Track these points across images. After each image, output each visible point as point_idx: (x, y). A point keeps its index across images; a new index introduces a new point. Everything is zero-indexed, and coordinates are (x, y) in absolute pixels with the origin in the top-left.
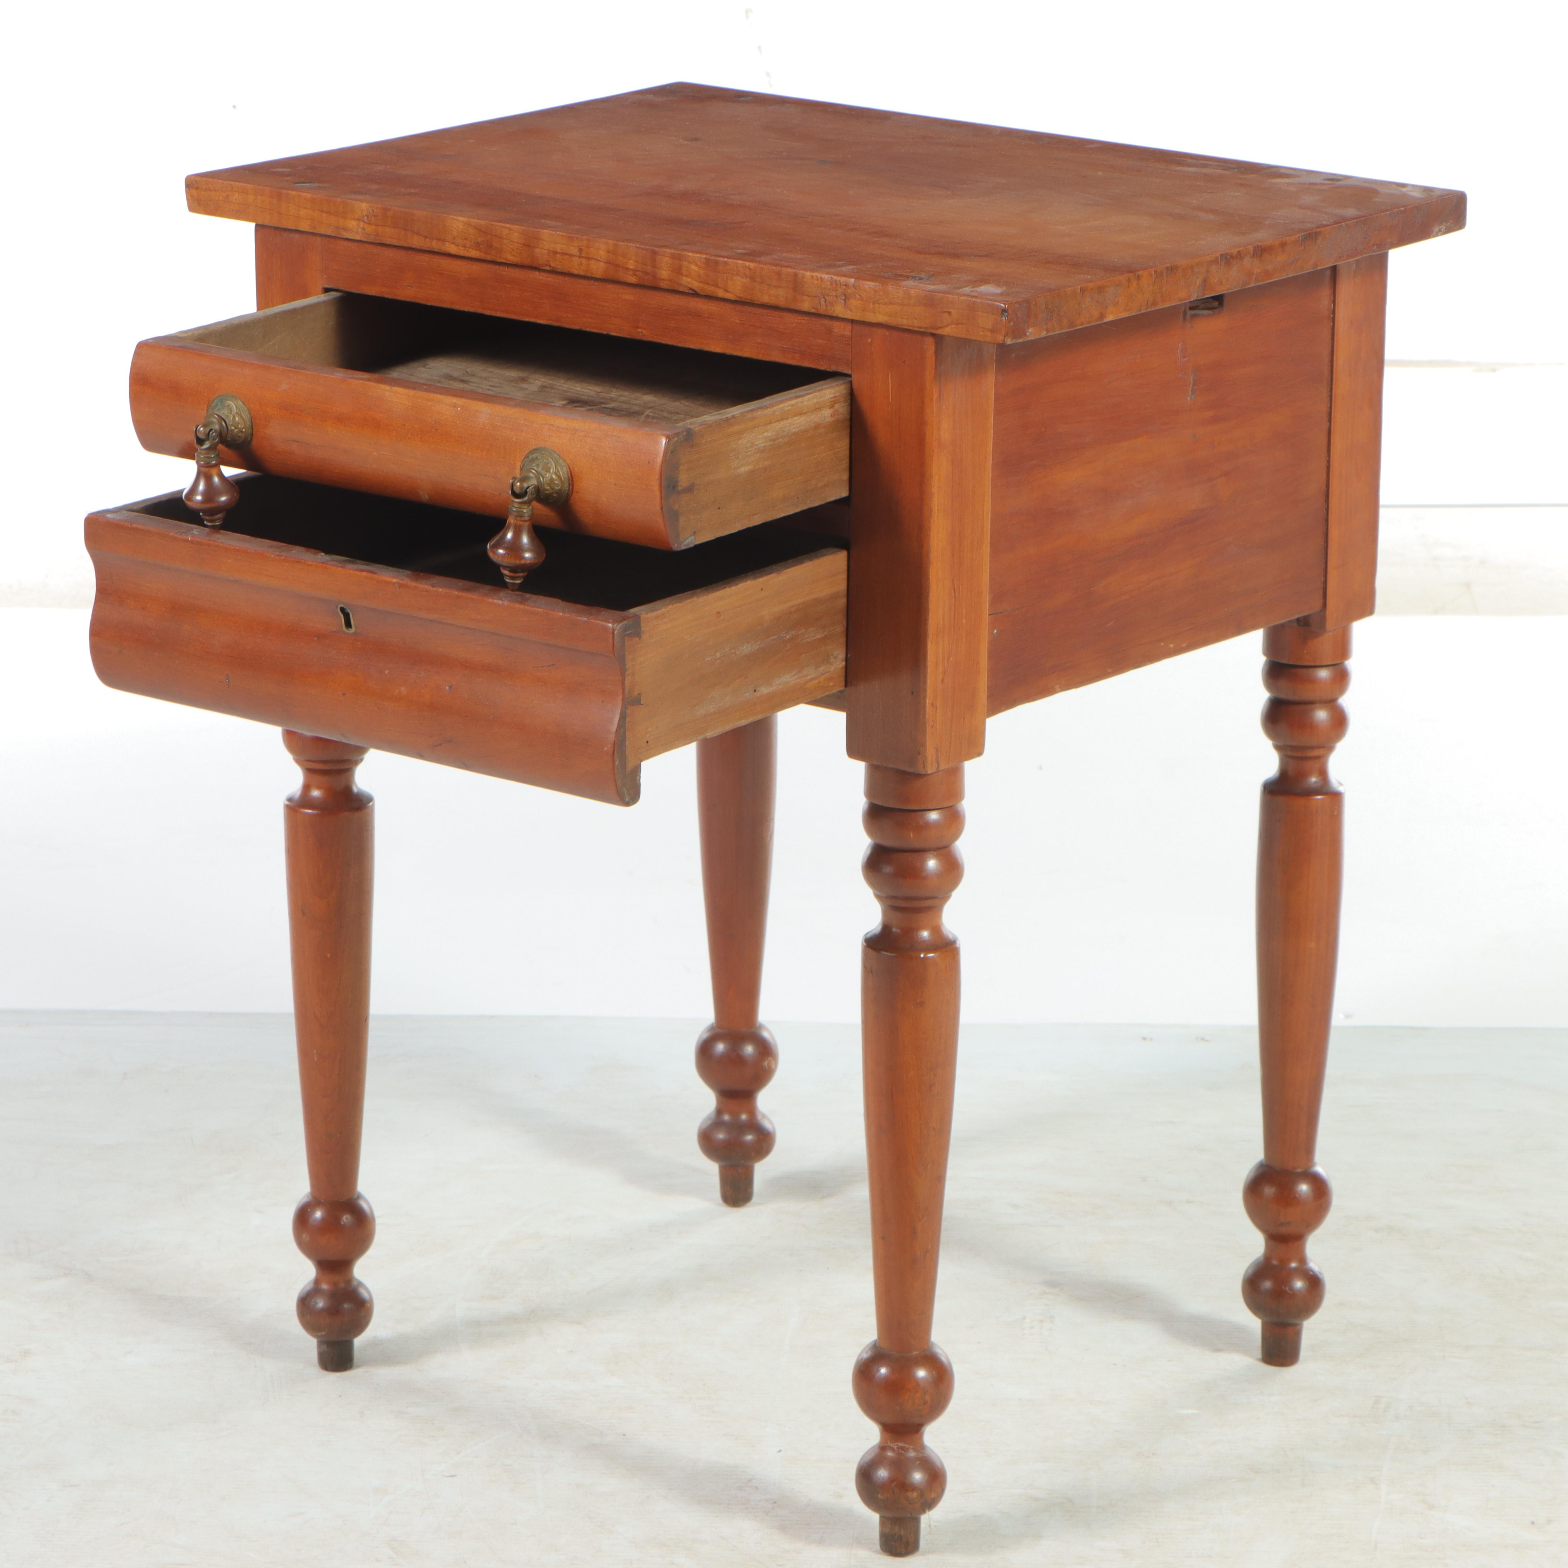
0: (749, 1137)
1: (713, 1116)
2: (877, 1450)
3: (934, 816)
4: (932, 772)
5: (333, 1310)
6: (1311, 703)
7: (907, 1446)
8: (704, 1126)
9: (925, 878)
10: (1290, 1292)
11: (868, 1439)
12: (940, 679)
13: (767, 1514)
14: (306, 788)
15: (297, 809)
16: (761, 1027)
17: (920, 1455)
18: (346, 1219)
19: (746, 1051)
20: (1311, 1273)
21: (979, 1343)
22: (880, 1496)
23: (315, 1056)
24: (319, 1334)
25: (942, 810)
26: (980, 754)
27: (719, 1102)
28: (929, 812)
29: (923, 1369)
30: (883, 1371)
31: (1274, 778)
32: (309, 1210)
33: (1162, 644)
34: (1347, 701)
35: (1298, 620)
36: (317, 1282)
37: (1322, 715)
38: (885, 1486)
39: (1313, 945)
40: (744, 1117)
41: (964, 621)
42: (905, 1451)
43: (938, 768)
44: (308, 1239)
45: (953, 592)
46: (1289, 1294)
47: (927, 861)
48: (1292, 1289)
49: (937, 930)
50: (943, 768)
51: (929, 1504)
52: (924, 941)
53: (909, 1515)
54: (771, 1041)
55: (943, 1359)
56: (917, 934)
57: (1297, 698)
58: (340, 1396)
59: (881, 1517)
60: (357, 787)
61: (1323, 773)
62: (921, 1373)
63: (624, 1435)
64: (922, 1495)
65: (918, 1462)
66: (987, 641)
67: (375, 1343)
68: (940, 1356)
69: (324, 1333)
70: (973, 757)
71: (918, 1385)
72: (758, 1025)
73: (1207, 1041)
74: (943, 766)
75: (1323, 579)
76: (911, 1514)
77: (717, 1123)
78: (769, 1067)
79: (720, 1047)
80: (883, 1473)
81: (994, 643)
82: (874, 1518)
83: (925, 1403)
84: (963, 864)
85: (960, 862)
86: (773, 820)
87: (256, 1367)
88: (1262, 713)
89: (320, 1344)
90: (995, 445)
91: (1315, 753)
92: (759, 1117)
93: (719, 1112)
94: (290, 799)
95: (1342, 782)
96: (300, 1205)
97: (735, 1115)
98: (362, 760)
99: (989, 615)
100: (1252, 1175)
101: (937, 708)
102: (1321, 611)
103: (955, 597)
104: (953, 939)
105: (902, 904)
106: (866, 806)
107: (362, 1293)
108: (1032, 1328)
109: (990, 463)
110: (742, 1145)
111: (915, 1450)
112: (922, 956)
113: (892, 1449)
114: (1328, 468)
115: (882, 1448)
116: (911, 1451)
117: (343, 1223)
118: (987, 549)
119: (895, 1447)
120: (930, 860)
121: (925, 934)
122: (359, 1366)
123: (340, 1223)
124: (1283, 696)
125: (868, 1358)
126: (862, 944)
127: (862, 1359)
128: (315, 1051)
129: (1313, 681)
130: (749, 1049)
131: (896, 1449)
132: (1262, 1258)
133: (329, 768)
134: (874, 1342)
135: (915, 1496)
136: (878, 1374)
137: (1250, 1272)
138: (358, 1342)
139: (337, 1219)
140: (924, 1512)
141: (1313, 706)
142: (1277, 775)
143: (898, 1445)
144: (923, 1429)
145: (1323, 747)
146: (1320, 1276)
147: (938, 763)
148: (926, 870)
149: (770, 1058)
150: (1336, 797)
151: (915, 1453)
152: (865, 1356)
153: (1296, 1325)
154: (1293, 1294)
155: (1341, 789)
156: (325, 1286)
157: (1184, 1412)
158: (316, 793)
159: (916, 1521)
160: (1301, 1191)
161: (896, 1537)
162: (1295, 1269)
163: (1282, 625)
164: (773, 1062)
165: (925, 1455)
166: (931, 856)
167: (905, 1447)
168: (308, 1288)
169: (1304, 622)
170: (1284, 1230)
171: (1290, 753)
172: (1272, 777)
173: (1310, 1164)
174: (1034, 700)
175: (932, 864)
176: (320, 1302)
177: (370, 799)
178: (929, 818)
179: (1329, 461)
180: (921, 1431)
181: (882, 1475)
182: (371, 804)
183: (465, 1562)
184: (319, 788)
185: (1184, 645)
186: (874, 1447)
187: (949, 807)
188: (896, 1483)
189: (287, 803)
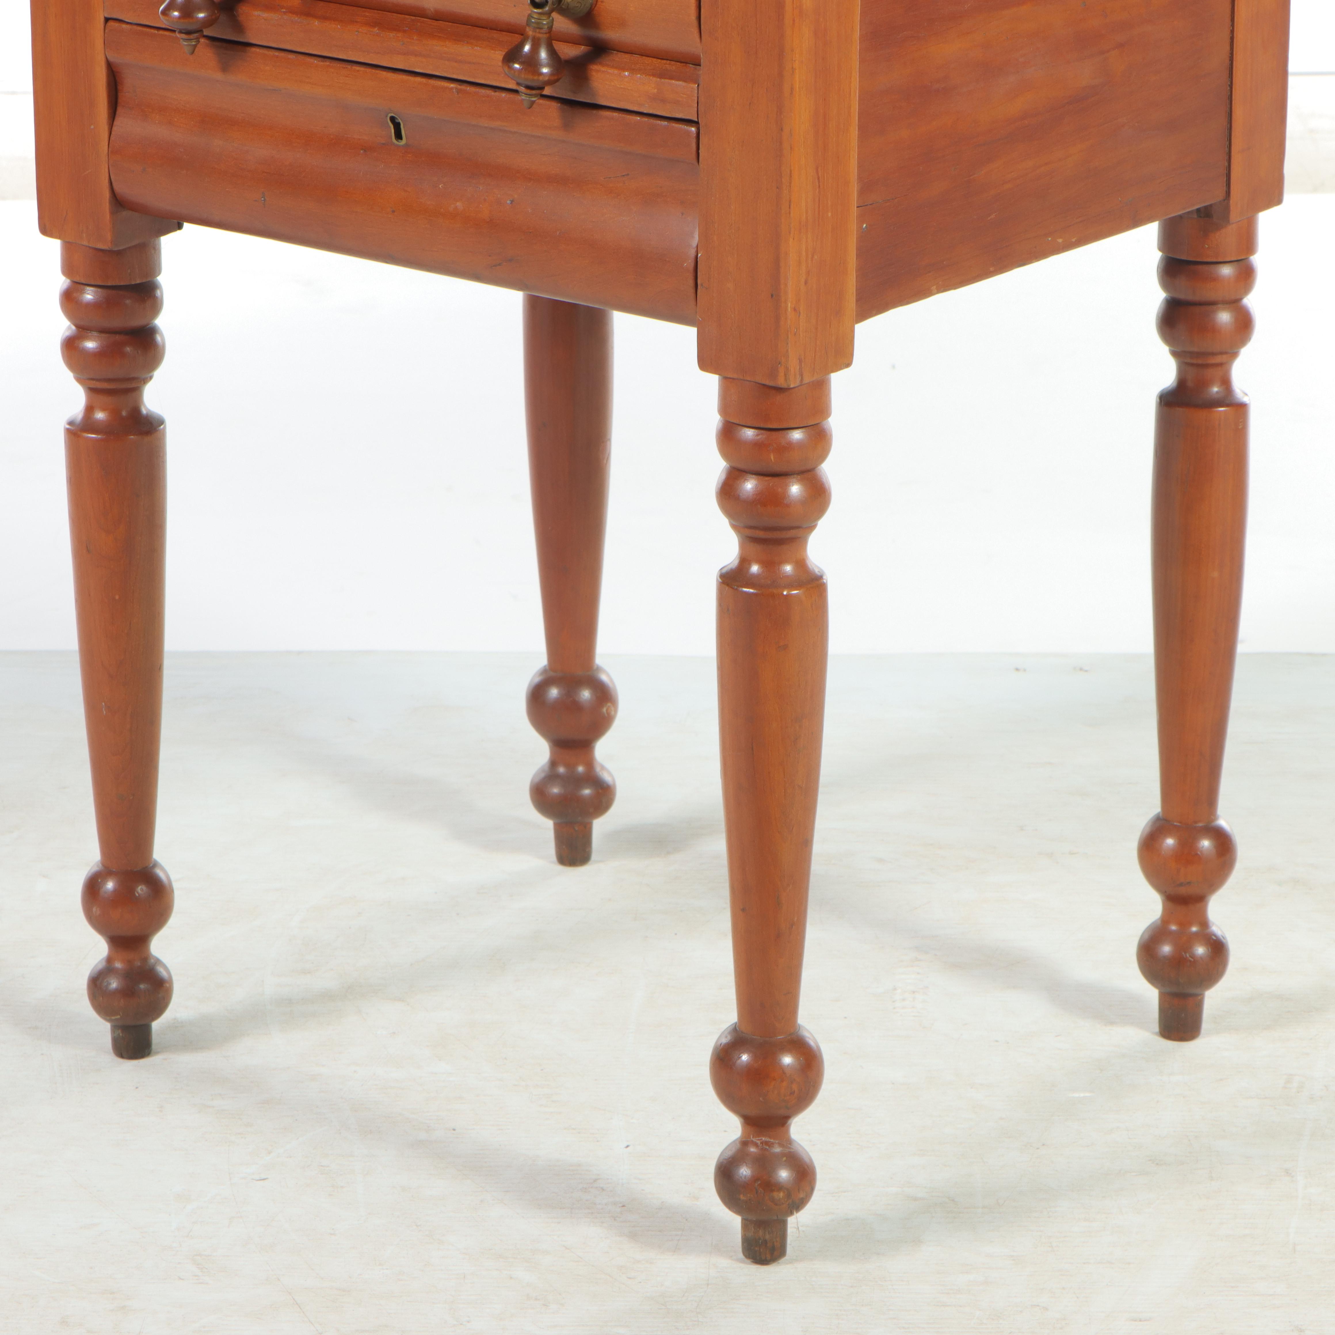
0: (587, 792)
1: (547, 768)
2: (738, 1146)
3: (797, 435)
4: (796, 386)
5: (128, 992)
6: (1212, 304)
7: (772, 1140)
8: (537, 779)
9: (788, 506)
10: (1190, 958)
11: (725, 1131)
12: (803, 280)
13: (615, 1220)
14: (89, 409)
15: (79, 433)
16: (599, 669)
17: (787, 1150)
18: (141, 890)
19: (583, 697)
20: (1214, 938)
21: (845, 1018)
22: (742, 1197)
23: (103, 709)
24: (113, 1018)
25: (807, 428)
26: (848, 365)
27: (553, 753)
28: (792, 431)
29: (789, 1056)
30: (745, 1057)
31: (1170, 388)
32: (99, 880)
33: (1050, 239)
34: (1252, 301)
35: (1198, 210)
36: (109, 960)
37: (1224, 317)
38: (747, 1186)
39: (1216, 574)
40: (581, 769)
41: (830, 214)
42: (769, 1146)
43: (802, 380)
44: (98, 912)
45: (817, 180)
46: (1190, 961)
47: (790, 486)
48: (1193, 956)
49: (801, 564)
50: (806, 382)
51: (797, 1205)
52: (787, 577)
53: (776, 1218)
54: (610, 685)
55: (812, 1043)
56: (779, 569)
57: (1197, 298)
58: (137, 1088)
59: (743, 1220)
60: (147, 409)
61: (1226, 383)
62: (787, 1060)
63: (454, 1130)
64: (789, 1195)
65: (784, 1159)
66: (855, 237)
67: (176, 1026)
68: (807, 1039)
69: (119, 1017)
70: (841, 369)
71: (784, 1073)
72: (595, 667)
73: (1086, 671)
74: (806, 380)
75: (1226, 164)
76: (777, 1216)
77: (551, 776)
78: (609, 714)
79: (554, 692)
80: (745, 1171)
81: (863, 238)
82: (734, 1221)
83: (792, 1093)
84: (830, 488)
85: (827, 487)
86: (610, 440)
87: (42, 1054)
88: (1157, 315)
89: (114, 1028)
90: (863, 13)
91: (1218, 359)
92: (598, 769)
93: (553, 763)
94: (71, 423)
95: (1247, 392)
96: (90, 875)
97: (571, 767)
98: (151, 378)
99: (857, 207)
100: (1148, 830)
101: (800, 313)
102: (1224, 200)
103: (819, 187)
104: (819, 574)
105: (761, 534)
106: (720, 425)
107: (160, 972)
108: (904, 1000)
109: (857, 34)
110: (579, 800)
111: (781, 1145)
112: (785, 593)
113: (756, 1145)
114: (1232, 39)
115: (744, 1143)
116: (776, 1146)
117: (137, 895)
118: (854, 132)
119: (759, 1142)
120: (793, 485)
121: (788, 568)
122: (157, 1053)
123: (135, 895)
124: (1182, 296)
125: (728, 1043)
126: (717, 580)
127: (721, 1044)
128: (103, 704)
129: (1215, 279)
130: (586, 694)
131: (759, 1143)
132: (1159, 922)
133: (114, 387)
134: (734, 1026)
135: (781, 1197)
136: (739, 1062)
137: (1146, 937)
138: (156, 1025)
139: (132, 891)
140: (791, 1213)
141: (1215, 307)
142: (1175, 384)
143: (761, 1139)
144: (789, 1121)
145: (1226, 353)
146: (1224, 941)
147: (802, 375)
148: (789, 496)
149: (609, 704)
150: (1241, 409)
151: (781, 1149)
152: (724, 1041)
153: (1196, 995)
154: (1195, 961)
155: (1245, 400)
156: (118, 965)
157: (1076, 1095)
158: (100, 415)
159: (784, 1224)
160: (1203, 847)
161: (760, 1241)
162: (1196, 934)
163: (1180, 217)
164: (613, 709)
165: (792, 1150)
166: (794, 480)
167: (770, 1142)
168: (100, 967)
169: (1205, 213)
170: (1183, 891)
171: (1189, 360)
172: (1169, 386)
173: (1212, 817)
174: (908, 303)
175: (795, 489)
176: (113, 983)
177: (161, 422)
178: (792, 437)
179: (1232, 32)
180: (788, 1123)
181: (745, 1173)
182: (162, 427)
183: (279, 1280)
184: (103, 409)
185: (1074, 240)
186: (734, 1141)
187: (815, 425)
188: (759, 1182)
189: (68, 426)
